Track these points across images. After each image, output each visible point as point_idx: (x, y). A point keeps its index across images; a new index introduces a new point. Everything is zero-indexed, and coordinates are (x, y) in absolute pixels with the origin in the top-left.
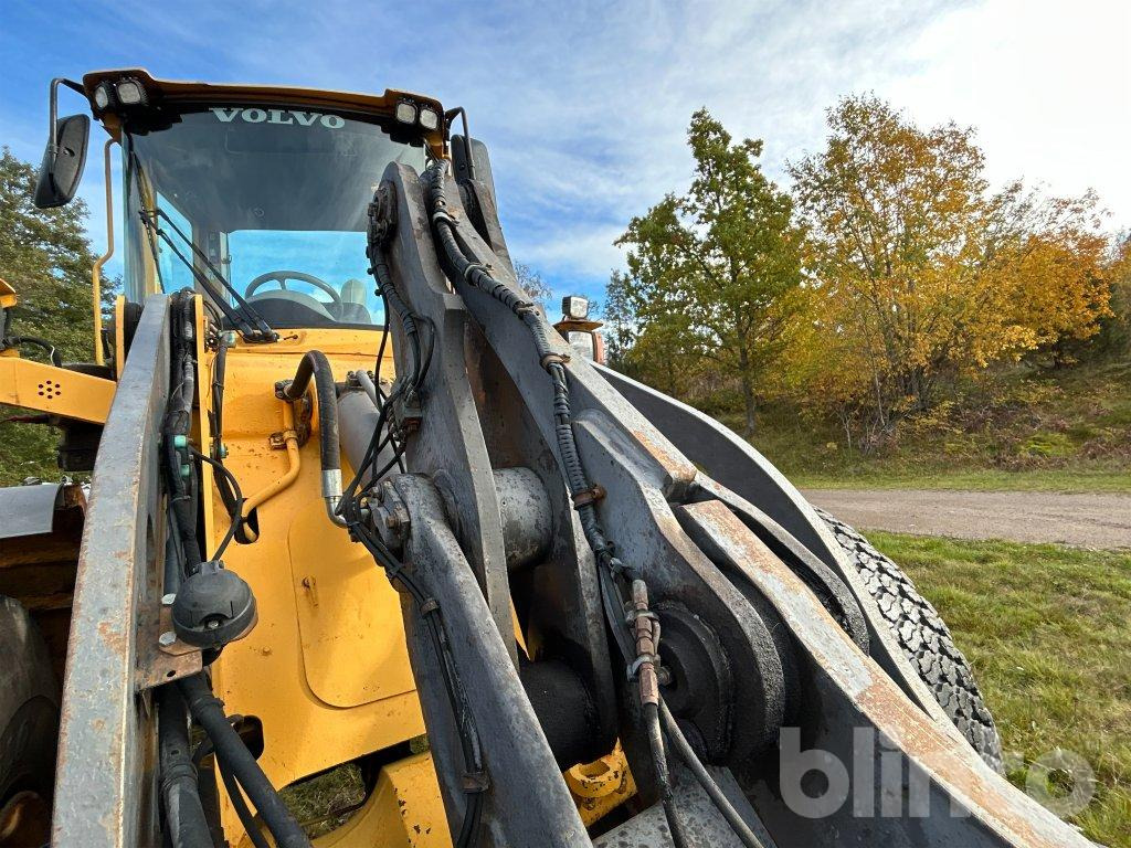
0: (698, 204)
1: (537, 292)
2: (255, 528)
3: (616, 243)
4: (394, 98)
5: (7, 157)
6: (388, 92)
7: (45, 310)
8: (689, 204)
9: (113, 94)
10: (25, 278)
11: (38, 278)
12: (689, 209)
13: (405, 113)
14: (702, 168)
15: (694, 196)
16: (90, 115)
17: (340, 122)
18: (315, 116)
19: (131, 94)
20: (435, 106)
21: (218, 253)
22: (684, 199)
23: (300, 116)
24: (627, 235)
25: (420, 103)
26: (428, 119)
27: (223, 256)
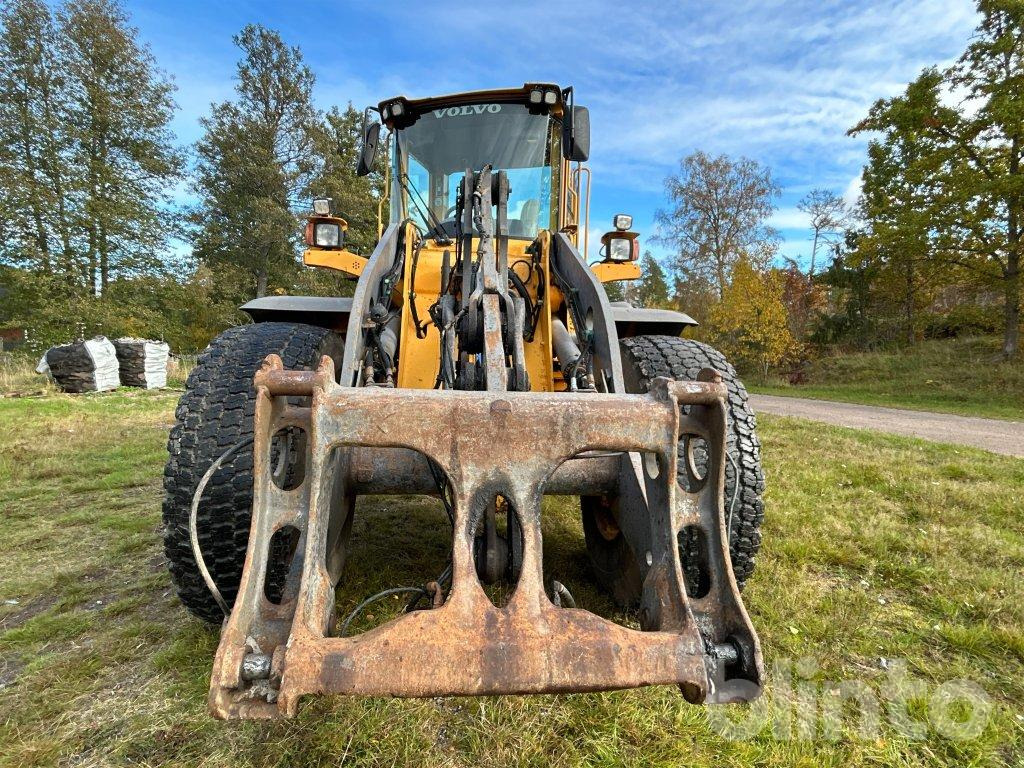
0: (976, 73)
1: (763, 191)
2: (425, 332)
3: (849, 132)
4: (529, 88)
5: (350, 109)
6: (526, 86)
7: (367, 221)
8: (963, 74)
9: (390, 111)
10: (356, 199)
11: (363, 198)
12: (962, 80)
13: (536, 97)
14: (986, 25)
15: (968, 65)
16: (380, 122)
17: (499, 107)
18: (485, 106)
19: (397, 110)
20: (555, 89)
21: (442, 189)
22: (954, 69)
23: (476, 108)
24: (866, 121)
25: (545, 89)
26: (551, 98)
27: (445, 191)
